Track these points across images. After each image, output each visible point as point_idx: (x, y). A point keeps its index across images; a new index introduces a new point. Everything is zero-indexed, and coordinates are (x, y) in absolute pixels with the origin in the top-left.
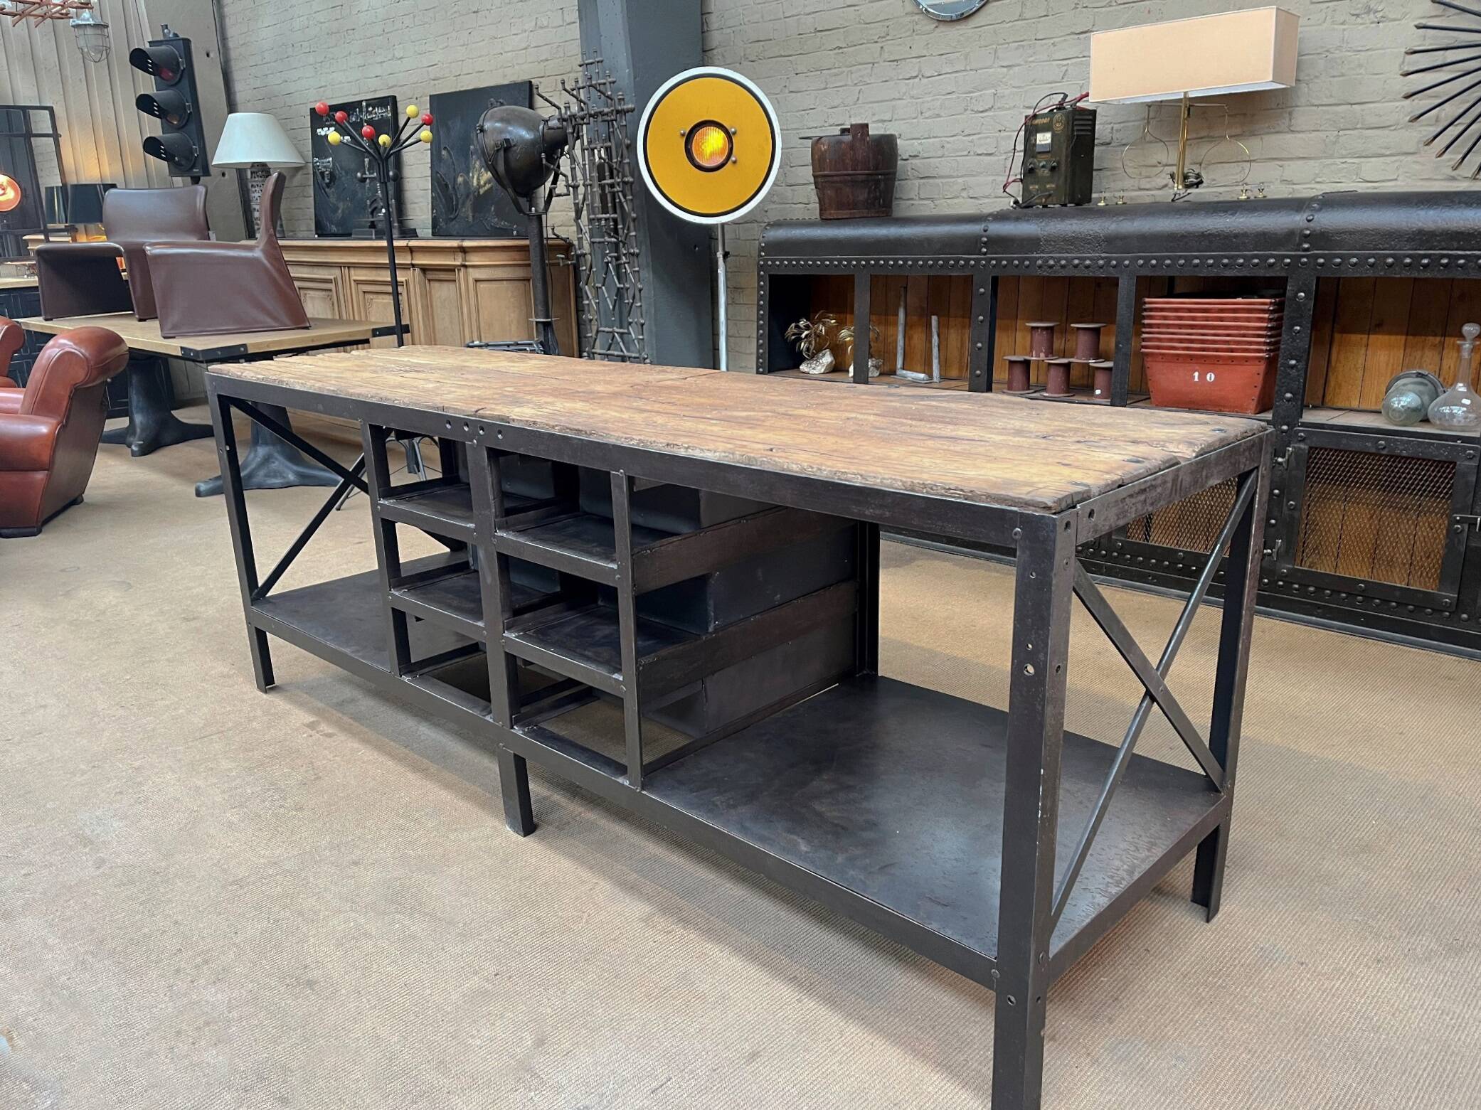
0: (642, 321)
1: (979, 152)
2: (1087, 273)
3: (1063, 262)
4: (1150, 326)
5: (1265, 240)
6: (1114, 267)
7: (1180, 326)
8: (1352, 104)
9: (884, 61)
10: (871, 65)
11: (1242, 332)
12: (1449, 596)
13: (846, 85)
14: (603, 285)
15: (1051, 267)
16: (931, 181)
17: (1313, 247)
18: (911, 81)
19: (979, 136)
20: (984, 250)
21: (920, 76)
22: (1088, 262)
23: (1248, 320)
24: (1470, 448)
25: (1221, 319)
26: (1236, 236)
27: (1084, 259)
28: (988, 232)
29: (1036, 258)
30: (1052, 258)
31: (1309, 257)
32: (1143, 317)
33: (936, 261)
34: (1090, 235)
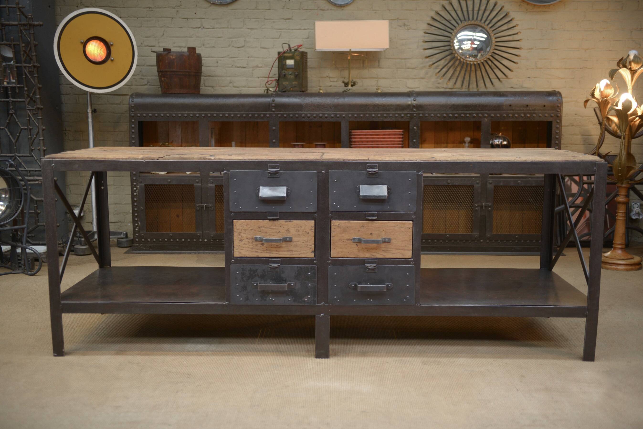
0: (45, 148)
1: (238, 66)
2: (326, 120)
3: (315, 115)
4: (355, 142)
5: (399, 107)
6: (338, 117)
7: (367, 141)
8: (402, 59)
9: (180, 18)
10: (171, 19)
11: (393, 143)
12: (476, 234)
13: (155, 27)
14: (6, 128)
15: (309, 117)
16: (211, 78)
17: (418, 110)
18: (197, 29)
19: (238, 58)
20: (274, 110)
21: (202, 27)
22: (326, 115)
23: (394, 138)
24: (478, 180)
25: (384, 138)
26: (388, 106)
27: (325, 114)
28: (275, 102)
29: (301, 113)
30: (309, 113)
31: (416, 114)
32: (351, 138)
33: (247, 115)
34: (326, 104)
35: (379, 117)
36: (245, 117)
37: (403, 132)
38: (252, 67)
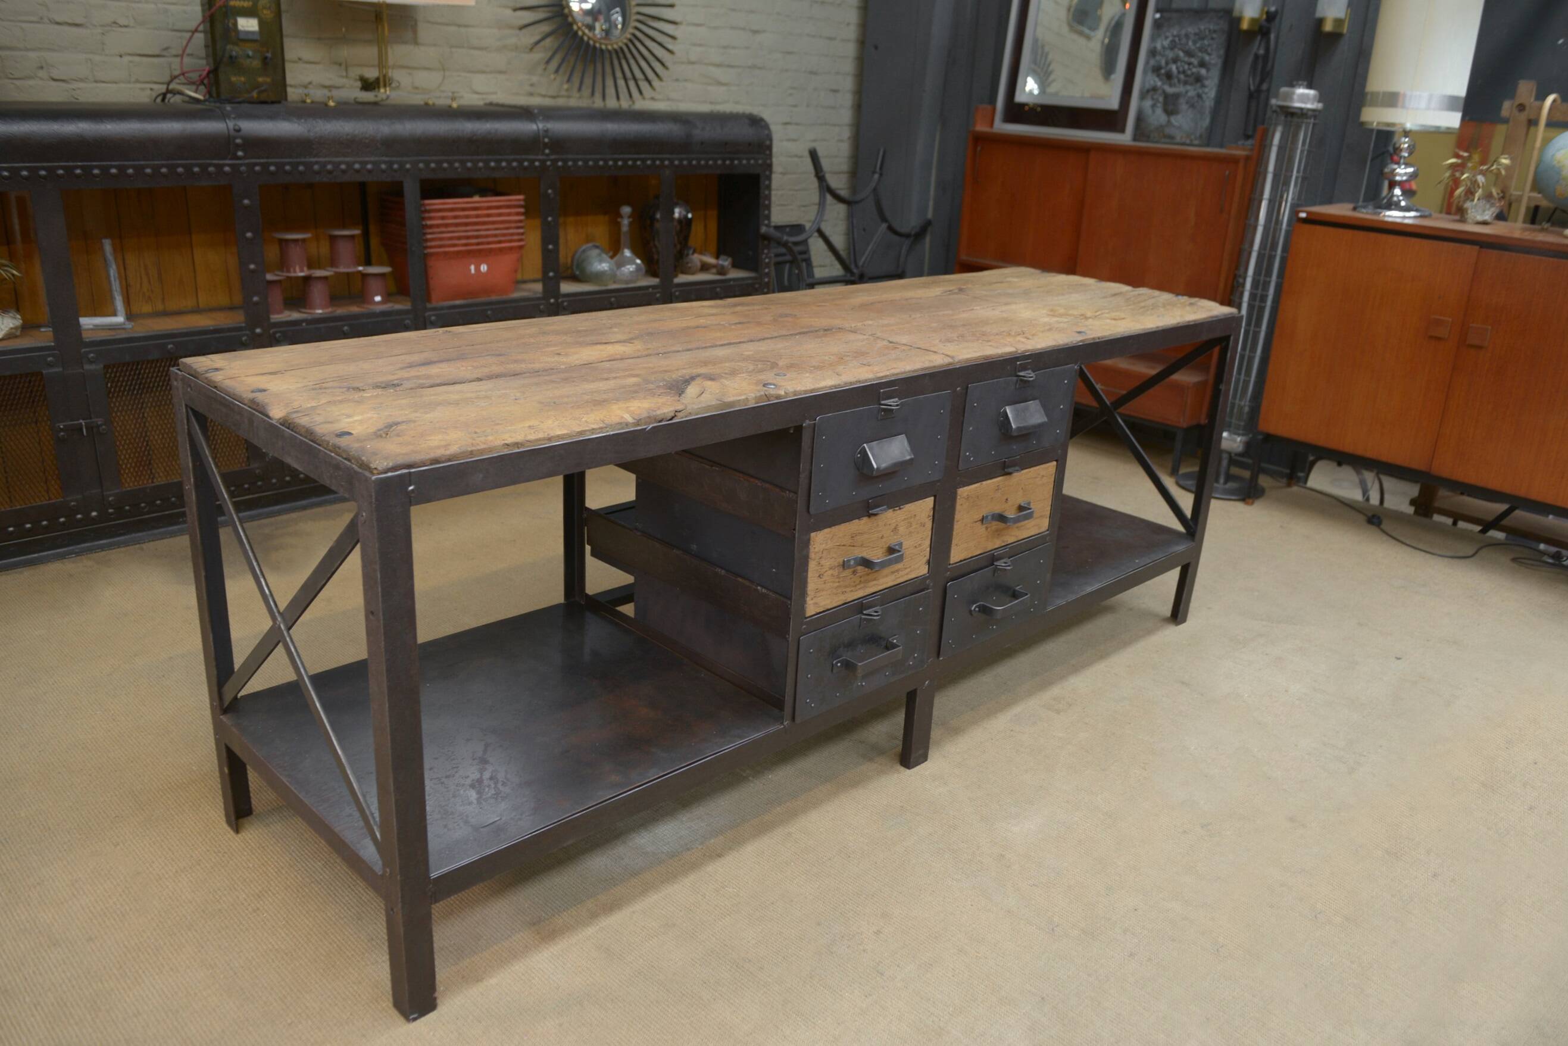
1: (59, 19)
2: (369, 178)
3: (343, 167)
4: (431, 227)
5: (518, 146)
6: (396, 171)
7: (457, 225)
11: (506, 225)
15: (330, 172)
17: (553, 152)
20: (240, 153)
22: (369, 166)
23: (509, 214)
25: (489, 216)
27: (367, 163)
28: (241, 133)
29: (311, 162)
30: (330, 162)
31: (551, 160)
32: (424, 219)
33: (172, 168)
34: (367, 138)
35: (480, 169)
36: (164, 175)
37: (524, 200)
38: (102, 26)
